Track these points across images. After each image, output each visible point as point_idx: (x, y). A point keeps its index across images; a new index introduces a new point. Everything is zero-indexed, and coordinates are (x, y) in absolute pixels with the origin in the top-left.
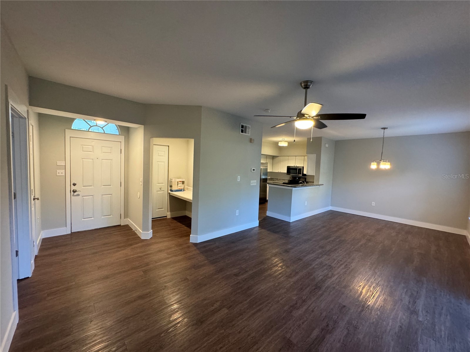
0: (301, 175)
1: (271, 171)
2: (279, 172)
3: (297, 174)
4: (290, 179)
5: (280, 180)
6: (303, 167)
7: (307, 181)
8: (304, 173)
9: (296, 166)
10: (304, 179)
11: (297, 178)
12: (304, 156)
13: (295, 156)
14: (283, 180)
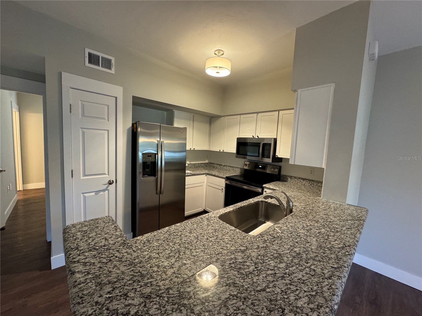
0: (269, 160)
1: (205, 147)
2: (222, 151)
3: (259, 156)
4: (246, 168)
5: (225, 168)
6: (275, 140)
7: (284, 175)
8: (276, 155)
9: (257, 137)
10: (276, 170)
11: (260, 166)
12: (278, 112)
13: (256, 114)
14: (231, 167)
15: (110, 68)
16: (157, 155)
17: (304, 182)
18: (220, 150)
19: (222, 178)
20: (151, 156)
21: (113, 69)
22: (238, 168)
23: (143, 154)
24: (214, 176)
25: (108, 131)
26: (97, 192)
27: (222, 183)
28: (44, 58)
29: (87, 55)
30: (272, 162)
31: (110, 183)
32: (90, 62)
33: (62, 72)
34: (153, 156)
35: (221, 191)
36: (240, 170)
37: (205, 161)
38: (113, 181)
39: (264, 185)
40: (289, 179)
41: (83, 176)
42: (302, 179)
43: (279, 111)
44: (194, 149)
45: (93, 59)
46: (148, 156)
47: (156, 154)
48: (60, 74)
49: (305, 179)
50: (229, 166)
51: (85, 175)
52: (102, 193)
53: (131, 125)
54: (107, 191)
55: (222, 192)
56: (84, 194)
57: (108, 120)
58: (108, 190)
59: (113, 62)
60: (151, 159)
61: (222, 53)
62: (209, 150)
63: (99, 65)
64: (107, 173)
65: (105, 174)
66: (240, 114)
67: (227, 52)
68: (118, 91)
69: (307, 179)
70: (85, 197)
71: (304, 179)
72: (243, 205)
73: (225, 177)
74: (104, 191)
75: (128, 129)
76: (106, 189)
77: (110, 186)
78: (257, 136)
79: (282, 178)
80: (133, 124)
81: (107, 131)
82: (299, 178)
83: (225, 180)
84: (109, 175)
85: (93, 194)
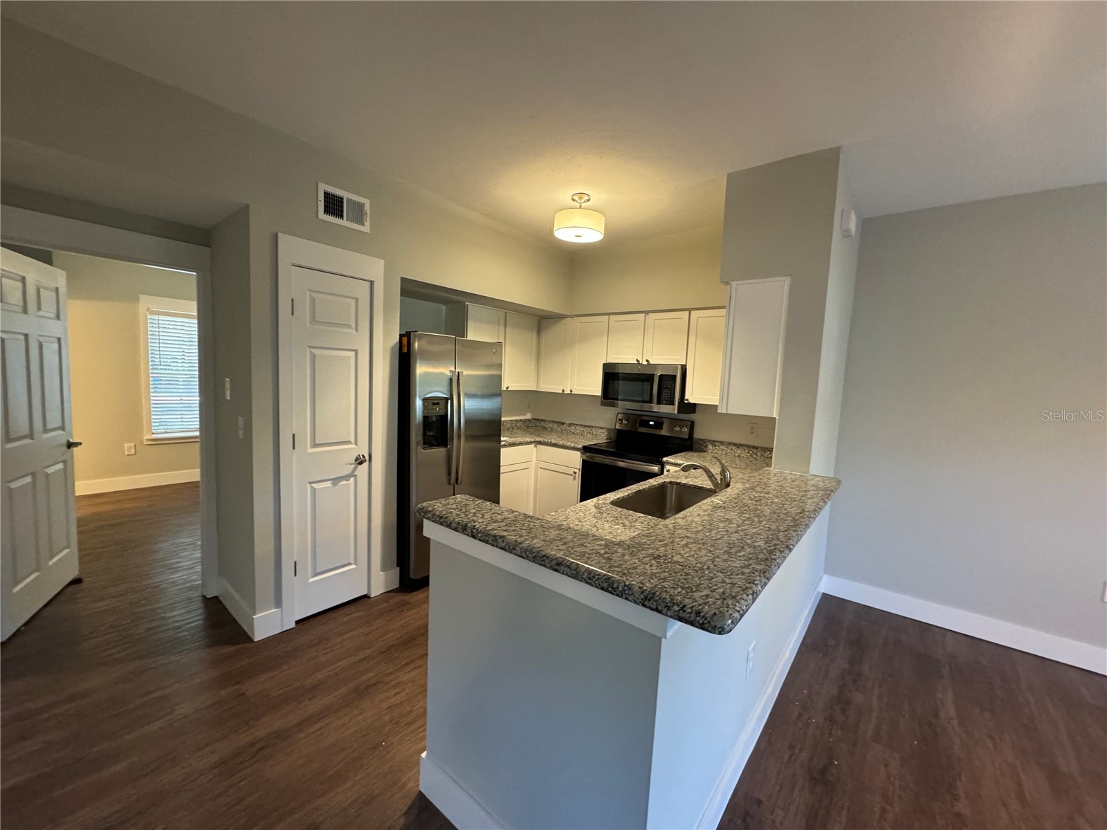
0: (673, 409)
1: (528, 385)
2: (567, 392)
3: (651, 401)
4: (618, 427)
5: (573, 428)
6: (684, 369)
7: (700, 439)
8: (686, 398)
9: (646, 363)
10: (686, 430)
11: (652, 423)
12: (688, 312)
13: (644, 314)
14: (587, 427)
15: (362, 223)
16: (449, 401)
17: (739, 451)
18: (563, 391)
19: (574, 449)
20: (438, 404)
21: (367, 223)
22: (602, 428)
23: (425, 400)
24: (556, 445)
25: (356, 351)
26: (336, 481)
27: (575, 460)
28: (247, 207)
29: (321, 197)
30: (678, 412)
31: (359, 461)
32: (327, 211)
33: (280, 234)
34: (442, 403)
35: (572, 477)
36: (606, 433)
37: (525, 414)
38: (364, 457)
39: (665, 459)
40: (710, 447)
41: (311, 448)
42: (735, 445)
43: (690, 310)
44: (508, 388)
45: (334, 205)
46: (434, 404)
47: (447, 399)
48: (276, 237)
49: (740, 445)
50: (581, 425)
51: (315, 445)
52: (344, 482)
53: (397, 339)
54: (352, 479)
55: (574, 479)
56: (313, 485)
57: (357, 330)
58: (355, 476)
59: (367, 208)
60: (438, 410)
61: (587, 198)
62: (535, 389)
63: (341, 216)
64: (353, 441)
65: (349, 442)
66: (609, 314)
67: (598, 196)
68: (375, 268)
69: (745, 445)
70: (314, 490)
71: (738, 446)
72: (641, 488)
73: (580, 446)
74: (347, 477)
75: (393, 348)
76: (352, 475)
77: (360, 467)
78: (647, 361)
79: (695, 446)
80: (401, 336)
81: (353, 353)
82: (730, 444)
83: (579, 453)
84: (356, 444)
85: (329, 484)
